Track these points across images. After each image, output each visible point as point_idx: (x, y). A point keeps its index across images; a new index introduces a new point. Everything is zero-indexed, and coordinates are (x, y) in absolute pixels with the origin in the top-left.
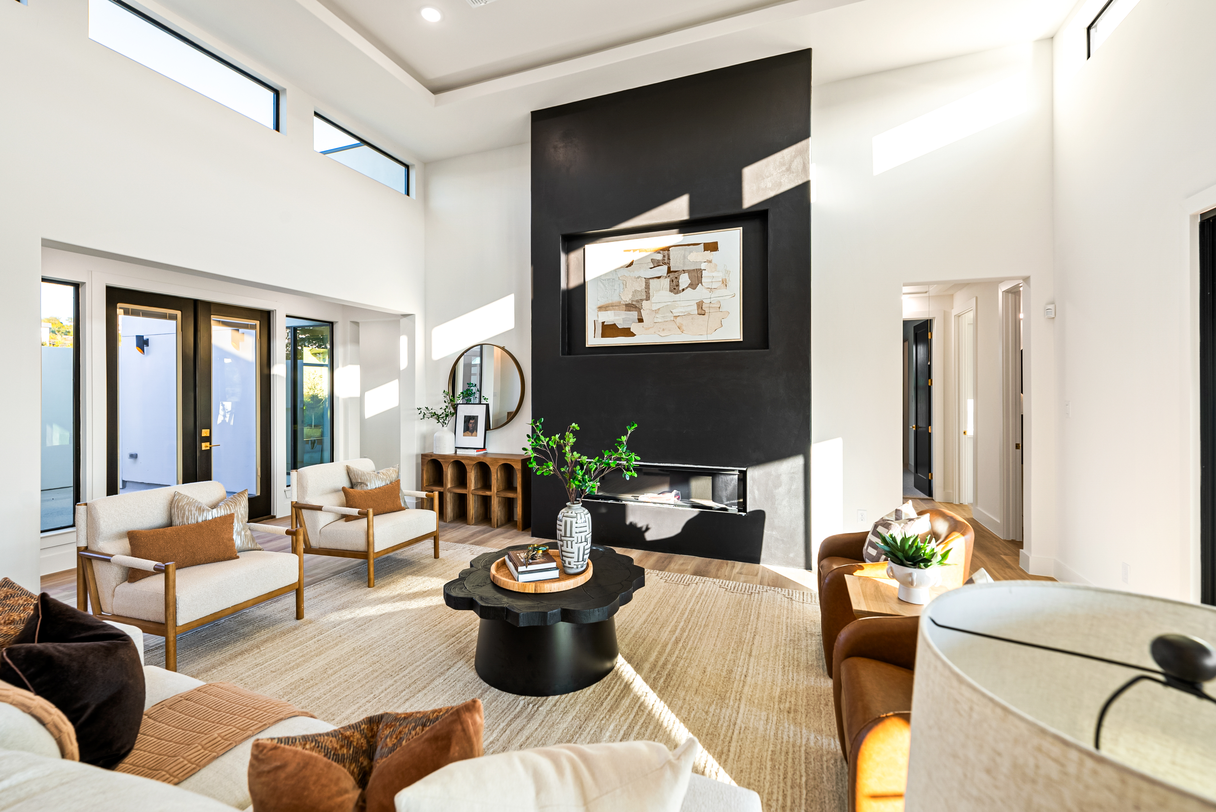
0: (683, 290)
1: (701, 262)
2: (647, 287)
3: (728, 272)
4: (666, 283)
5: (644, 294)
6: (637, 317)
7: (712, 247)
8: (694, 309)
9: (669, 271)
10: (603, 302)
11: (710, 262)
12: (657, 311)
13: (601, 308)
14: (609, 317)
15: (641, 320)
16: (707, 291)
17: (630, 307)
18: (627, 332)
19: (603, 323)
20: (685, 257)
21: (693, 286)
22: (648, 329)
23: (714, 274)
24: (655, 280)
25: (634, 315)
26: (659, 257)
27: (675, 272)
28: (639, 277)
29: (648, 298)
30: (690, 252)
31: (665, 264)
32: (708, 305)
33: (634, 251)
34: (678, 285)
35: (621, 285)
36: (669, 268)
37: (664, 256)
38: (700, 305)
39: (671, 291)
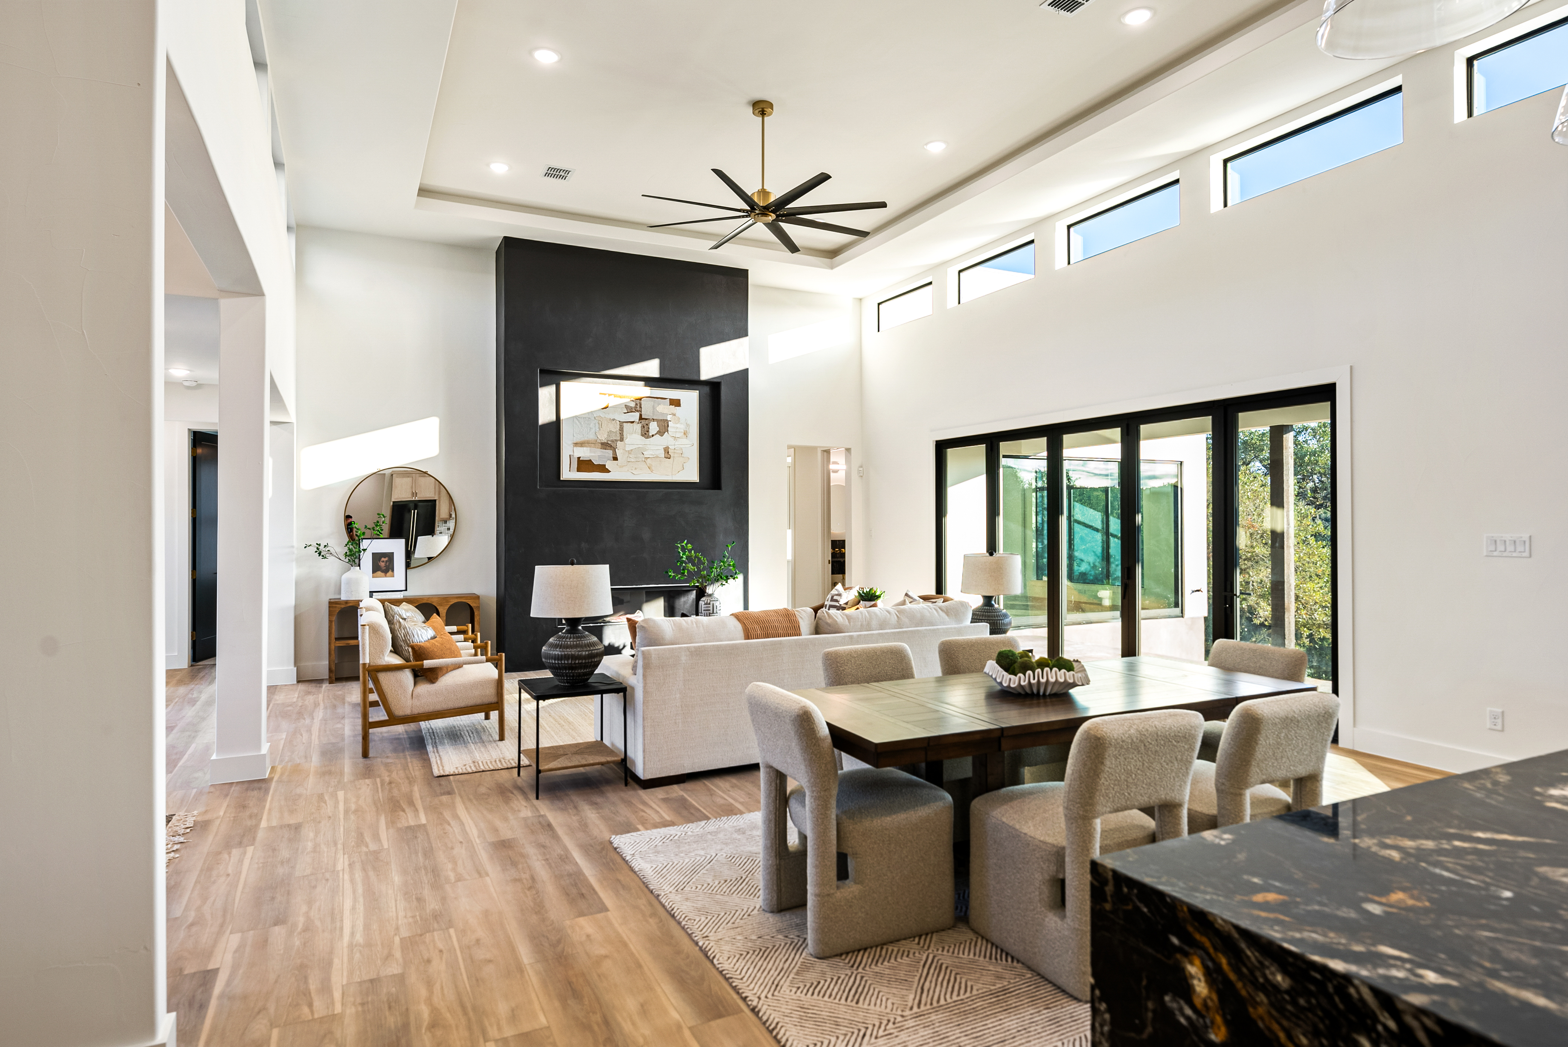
0: (653, 436)
1: (667, 414)
2: (621, 429)
3: (688, 425)
4: (638, 427)
5: (618, 435)
6: (612, 456)
7: (676, 403)
8: (662, 454)
9: (641, 418)
10: (579, 439)
11: (674, 415)
12: (630, 452)
13: (576, 444)
14: (584, 453)
15: (615, 459)
16: (672, 439)
17: (605, 445)
18: (603, 469)
19: (579, 458)
20: (654, 408)
21: (661, 433)
22: (623, 467)
23: (678, 425)
24: (629, 424)
25: (609, 453)
26: (633, 405)
27: (646, 419)
28: (614, 420)
29: (622, 440)
30: (659, 404)
31: (638, 411)
32: (673, 451)
33: (610, 395)
34: (648, 431)
35: (597, 425)
36: (641, 415)
37: (636, 404)
38: (667, 450)
39: (642, 435)
